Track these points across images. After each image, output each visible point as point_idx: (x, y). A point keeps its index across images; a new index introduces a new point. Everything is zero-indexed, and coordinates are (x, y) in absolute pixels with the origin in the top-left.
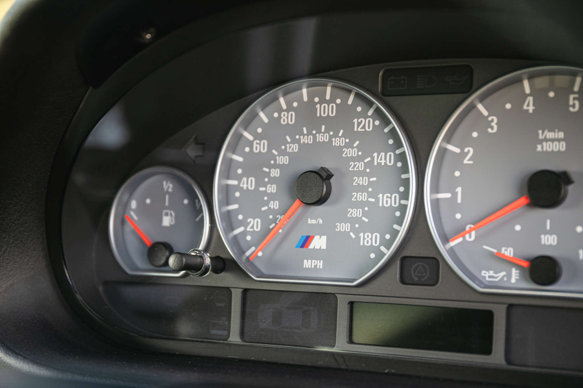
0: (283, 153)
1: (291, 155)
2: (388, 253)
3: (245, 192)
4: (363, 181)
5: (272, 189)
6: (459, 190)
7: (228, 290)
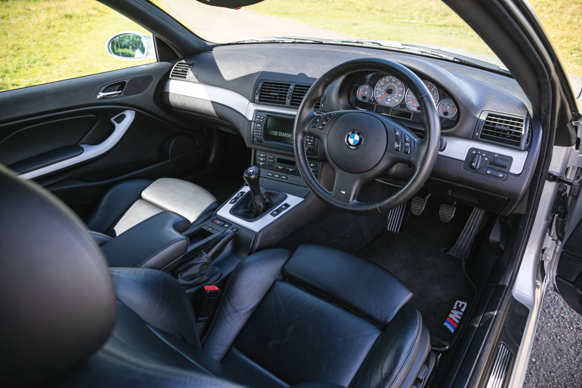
0: (386, 86)
1: (387, 86)
2: (399, 103)
3: (379, 91)
4: (397, 92)
5: (383, 91)
6: (410, 96)
7: (374, 105)
